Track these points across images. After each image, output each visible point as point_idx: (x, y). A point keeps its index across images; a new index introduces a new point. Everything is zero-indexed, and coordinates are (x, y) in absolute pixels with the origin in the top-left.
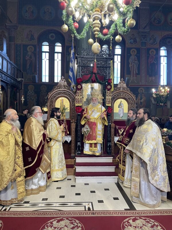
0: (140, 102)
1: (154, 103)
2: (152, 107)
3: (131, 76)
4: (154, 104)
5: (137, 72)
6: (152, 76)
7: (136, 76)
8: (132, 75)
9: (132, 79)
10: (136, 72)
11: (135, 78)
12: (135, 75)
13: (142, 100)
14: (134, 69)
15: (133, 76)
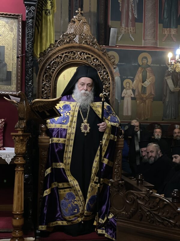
0: (143, 86)
1: (172, 90)
2: (167, 100)
3: (121, 25)
4: (173, 93)
5: (136, 16)
6: (170, 27)
7: (134, 26)
8: (124, 21)
9: (123, 31)
10: (133, 14)
11: (131, 29)
12: (130, 23)
13: (146, 82)
14: (130, 9)
15: (127, 25)
